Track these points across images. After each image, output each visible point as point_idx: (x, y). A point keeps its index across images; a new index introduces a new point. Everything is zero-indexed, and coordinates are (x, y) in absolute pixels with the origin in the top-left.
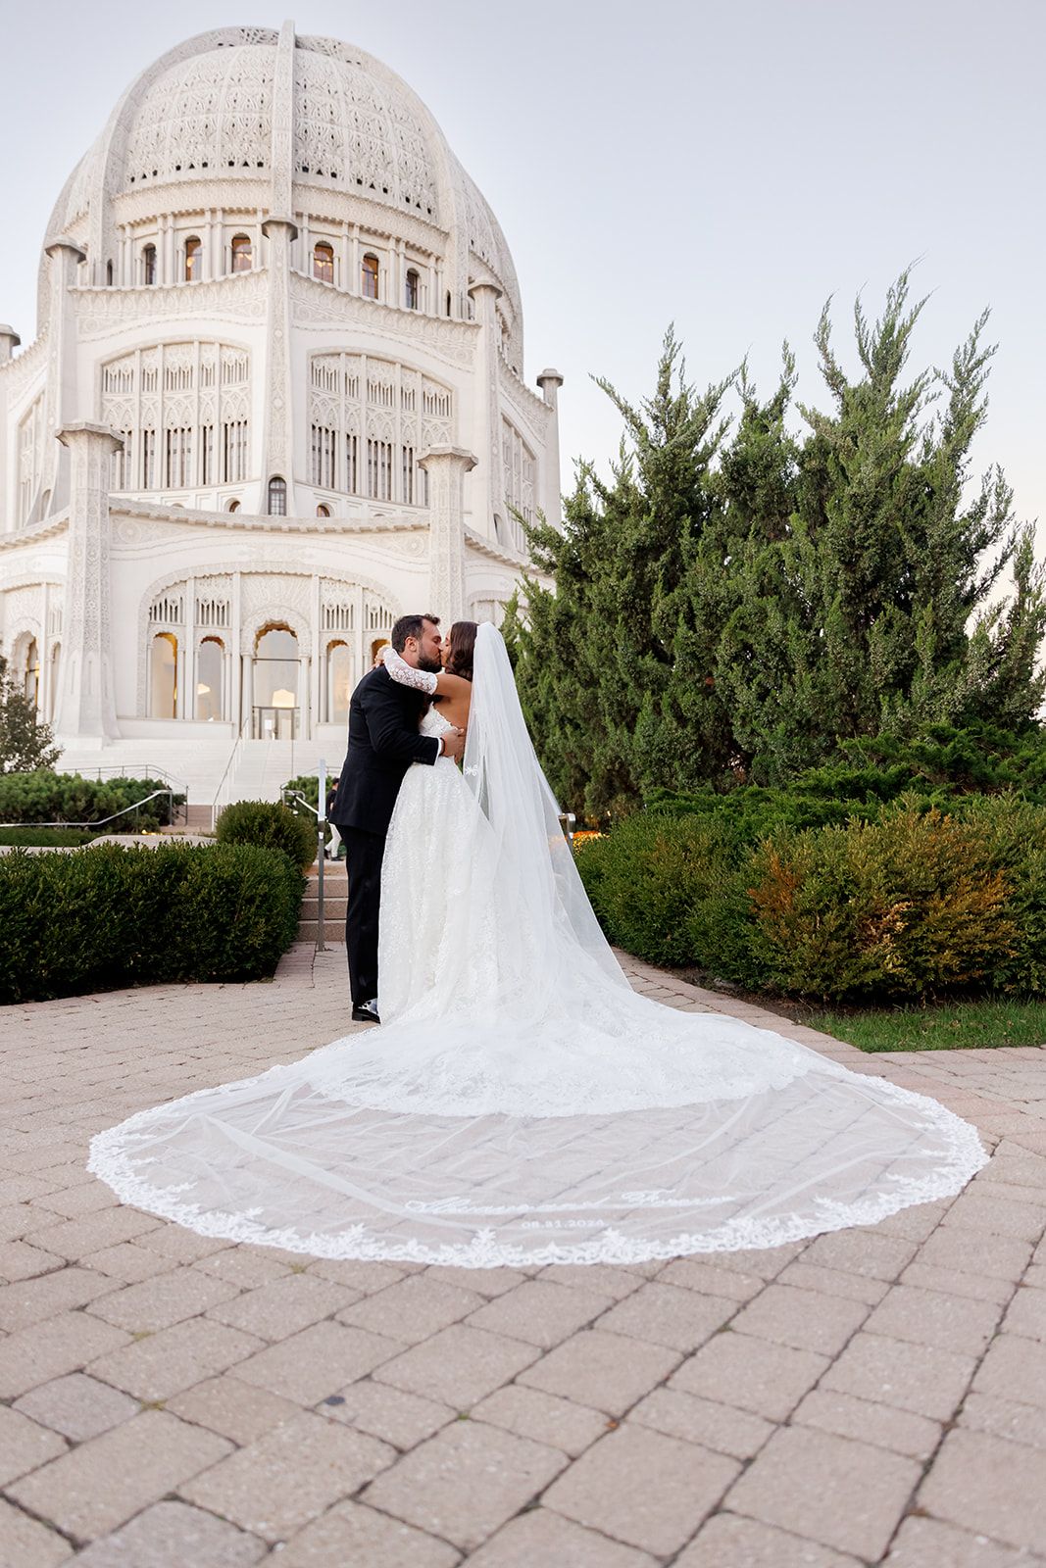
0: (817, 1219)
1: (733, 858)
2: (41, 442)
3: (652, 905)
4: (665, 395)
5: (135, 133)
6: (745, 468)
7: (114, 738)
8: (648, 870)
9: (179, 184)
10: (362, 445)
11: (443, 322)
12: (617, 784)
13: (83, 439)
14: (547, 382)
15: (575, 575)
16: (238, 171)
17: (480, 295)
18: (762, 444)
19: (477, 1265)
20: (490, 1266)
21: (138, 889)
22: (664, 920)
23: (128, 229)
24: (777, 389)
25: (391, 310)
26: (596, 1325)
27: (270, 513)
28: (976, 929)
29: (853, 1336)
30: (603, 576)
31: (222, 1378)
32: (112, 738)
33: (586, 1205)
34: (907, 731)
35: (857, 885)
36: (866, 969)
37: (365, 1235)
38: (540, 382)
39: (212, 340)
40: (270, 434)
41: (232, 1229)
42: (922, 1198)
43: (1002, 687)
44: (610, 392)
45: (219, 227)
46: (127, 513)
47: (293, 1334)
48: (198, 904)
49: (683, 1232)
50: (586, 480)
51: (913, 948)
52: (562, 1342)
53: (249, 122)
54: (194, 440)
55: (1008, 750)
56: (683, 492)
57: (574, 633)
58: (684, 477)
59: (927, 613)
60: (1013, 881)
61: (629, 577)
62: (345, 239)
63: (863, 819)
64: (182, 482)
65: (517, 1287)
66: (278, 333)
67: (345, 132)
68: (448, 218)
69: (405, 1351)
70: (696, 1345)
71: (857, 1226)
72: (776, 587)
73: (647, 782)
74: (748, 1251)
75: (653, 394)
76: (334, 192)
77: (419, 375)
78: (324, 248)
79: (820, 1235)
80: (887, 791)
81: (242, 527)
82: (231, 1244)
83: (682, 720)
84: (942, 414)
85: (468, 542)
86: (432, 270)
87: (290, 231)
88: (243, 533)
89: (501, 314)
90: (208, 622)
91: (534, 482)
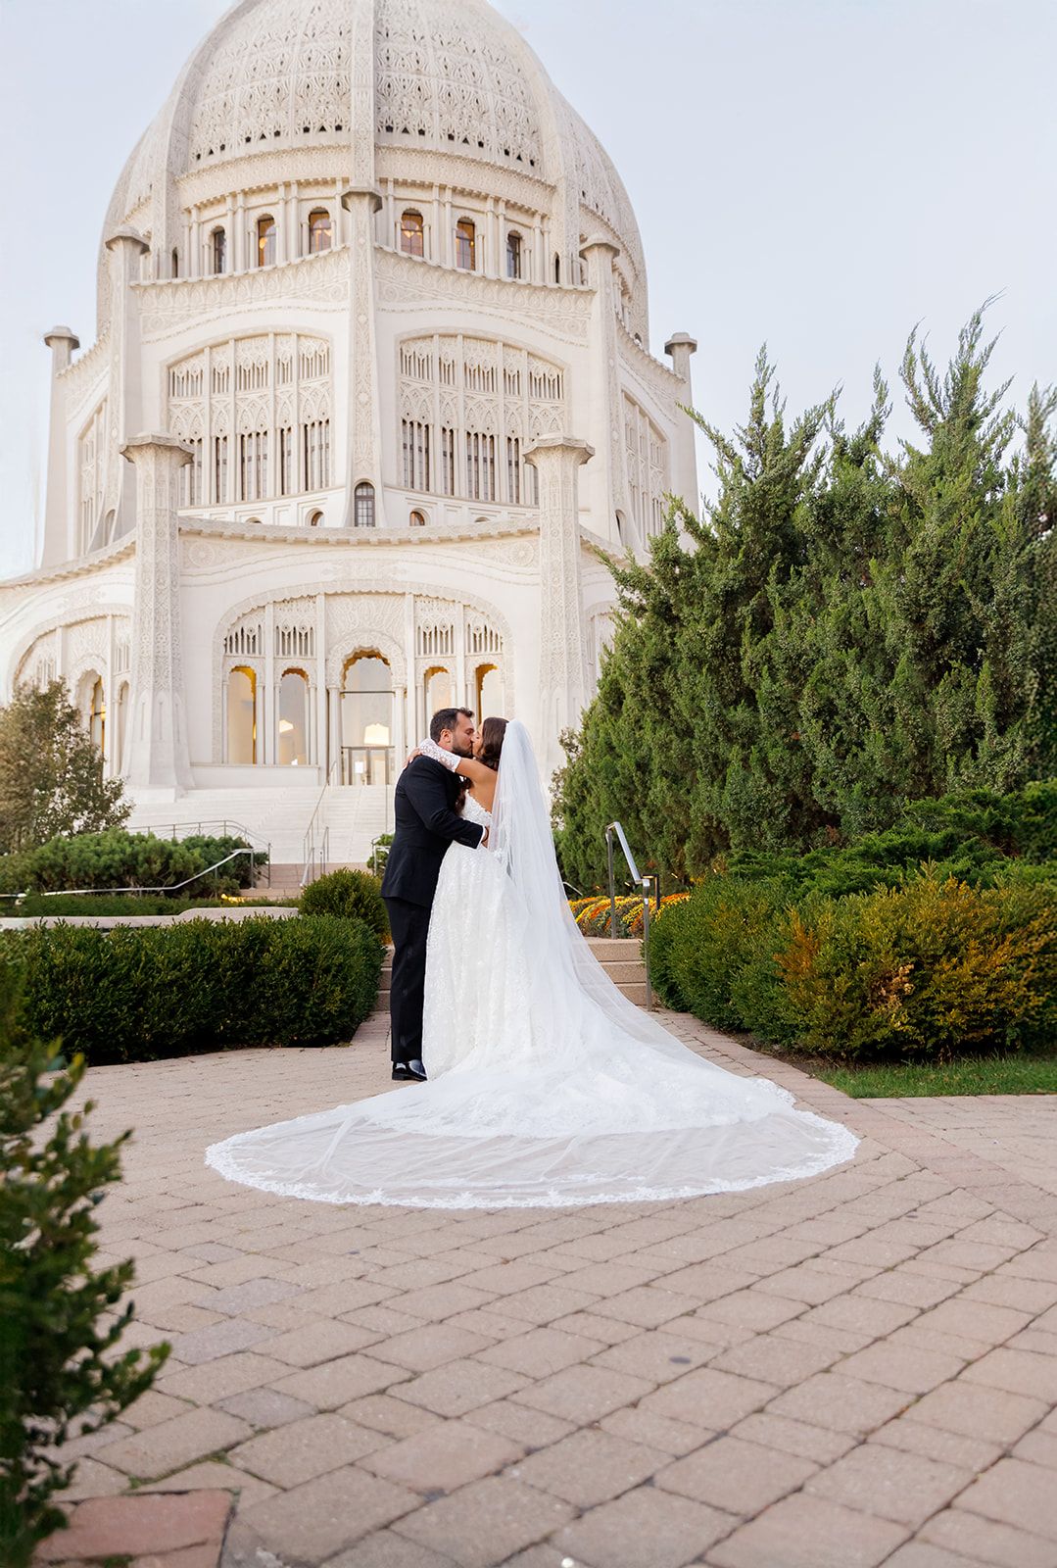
2: (104, 456)
5: (199, 105)
7: (187, 788)
9: (250, 158)
10: (461, 439)
11: (551, 290)
13: (150, 454)
14: (677, 350)
16: (314, 138)
17: (590, 256)
23: (194, 212)
25: (490, 281)
27: (356, 525)
32: (185, 788)
38: (669, 349)
39: (289, 330)
40: (355, 433)
45: (294, 202)
46: (199, 533)
53: (325, 81)
54: (271, 445)
62: (436, 204)
64: (258, 492)
66: (362, 319)
67: (434, 81)
68: (554, 168)
76: (422, 152)
77: (524, 353)
78: (412, 216)
81: (327, 542)
85: (588, 545)
86: (537, 231)
87: (374, 201)
88: (328, 549)
89: (620, 274)
90: (289, 652)
91: (665, 468)
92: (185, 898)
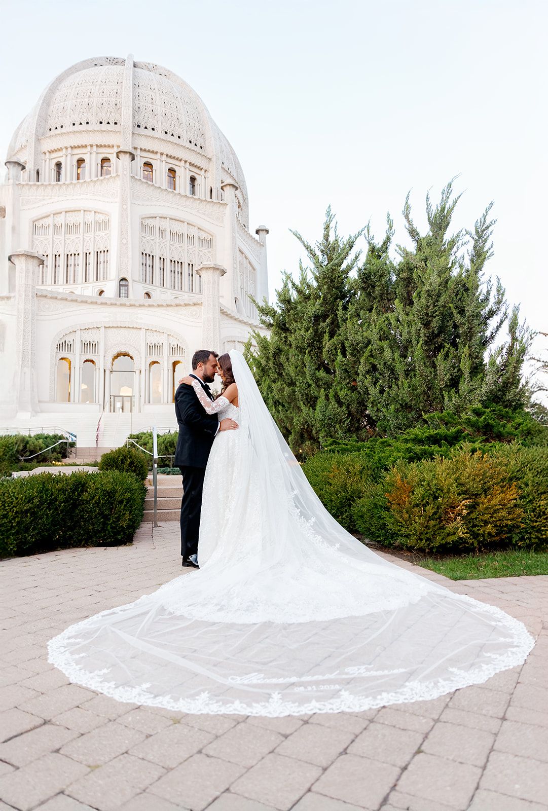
0: (452, 681)
1: (373, 476)
3: (331, 501)
4: (327, 240)
5: (51, 107)
6: (370, 276)
7: (37, 412)
8: (328, 482)
9: (74, 132)
10: (167, 262)
11: (209, 202)
12: (306, 436)
13: (23, 259)
14: (261, 232)
15: (282, 329)
16: (104, 126)
17: (227, 189)
18: (378, 264)
19: (275, 715)
20: (282, 715)
21: (61, 497)
22: (338, 508)
23: (47, 154)
24: (384, 237)
25: (182, 196)
26: (348, 751)
27: (120, 297)
28: (503, 513)
29: (490, 753)
30: (297, 330)
31: (145, 794)
32: (35, 412)
33: (327, 677)
34: (458, 410)
35: (442, 491)
36: (448, 535)
37: (210, 699)
38: (257, 232)
39: (90, 209)
40: (120, 256)
41: (135, 697)
42: (505, 666)
43: (504, 387)
44: (300, 238)
45: (95, 153)
46: (46, 296)
47: (181, 764)
48: (93, 504)
49: (383, 691)
50: (288, 282)
51: (471, 524)
52: (332, 763)
53: (110, 103)
54: (81, 260)
55: (510, 419)
56: (337, 288)
57: (282, 359)
58: (338, 281)
59: (466, 350)
60: (520, 488)
61: (311, 330)
62: (159, 160)
63: (441, 456)
64: (74, 281)
65: (299, 728)
66: (125, 207)
67: (159, 108)
68: (212, 149)
69: (246, 772)
70: (407, 763)
71: (475, 684)
72: (387, 336)
73: (323, 435)
74: (421, 702)
75: (321, 239)
76: (153, 138)
77: (196, 228)
78: (148, 165)
79: (456, 690)
80: (453, 440)
81: (106, 304)
82: (136, 707)
83: (340, 404)
84: (470, 252)
85: (222, 311)
86: (203, 177)
87: (131, 156)
88: (106, 307)
89: (238, 199)
90: (87, 352)
91: (255, 281)
92: (34, 463)
